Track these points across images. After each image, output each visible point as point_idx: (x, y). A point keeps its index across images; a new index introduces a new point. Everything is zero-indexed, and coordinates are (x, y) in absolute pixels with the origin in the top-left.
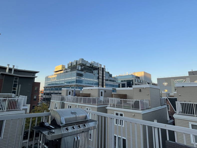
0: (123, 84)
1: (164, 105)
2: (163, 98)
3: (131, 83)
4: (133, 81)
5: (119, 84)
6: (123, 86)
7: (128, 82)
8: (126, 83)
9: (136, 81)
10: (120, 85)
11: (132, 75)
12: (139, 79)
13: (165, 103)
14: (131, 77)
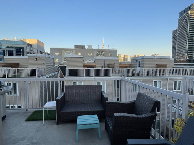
0: (11, 51)
1: (56, 71)
2: (56, 66)
3: (22, 50)
4: (24, 49)
5: (4, 51)
6: (10, 53)
7: (16, 50)
8: (14, 50)
9: (28, 49)
10: (6, 52)
11: (23, 42)
12: (32, 47)
13: (57, 70)
14: (21, 43)
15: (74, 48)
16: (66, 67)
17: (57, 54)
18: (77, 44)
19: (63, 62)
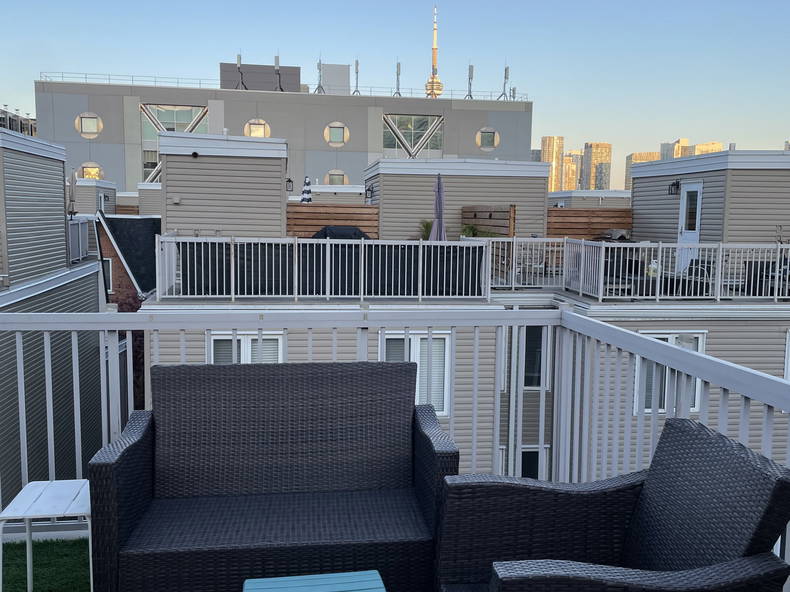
1: (86, 259)
2: (81, 216)
15: (218, 87)
16: (155, 226)
17: (91, 126)
18: (239, 57)
19: (136, 191)
